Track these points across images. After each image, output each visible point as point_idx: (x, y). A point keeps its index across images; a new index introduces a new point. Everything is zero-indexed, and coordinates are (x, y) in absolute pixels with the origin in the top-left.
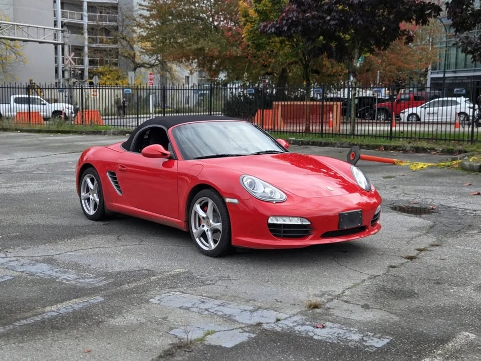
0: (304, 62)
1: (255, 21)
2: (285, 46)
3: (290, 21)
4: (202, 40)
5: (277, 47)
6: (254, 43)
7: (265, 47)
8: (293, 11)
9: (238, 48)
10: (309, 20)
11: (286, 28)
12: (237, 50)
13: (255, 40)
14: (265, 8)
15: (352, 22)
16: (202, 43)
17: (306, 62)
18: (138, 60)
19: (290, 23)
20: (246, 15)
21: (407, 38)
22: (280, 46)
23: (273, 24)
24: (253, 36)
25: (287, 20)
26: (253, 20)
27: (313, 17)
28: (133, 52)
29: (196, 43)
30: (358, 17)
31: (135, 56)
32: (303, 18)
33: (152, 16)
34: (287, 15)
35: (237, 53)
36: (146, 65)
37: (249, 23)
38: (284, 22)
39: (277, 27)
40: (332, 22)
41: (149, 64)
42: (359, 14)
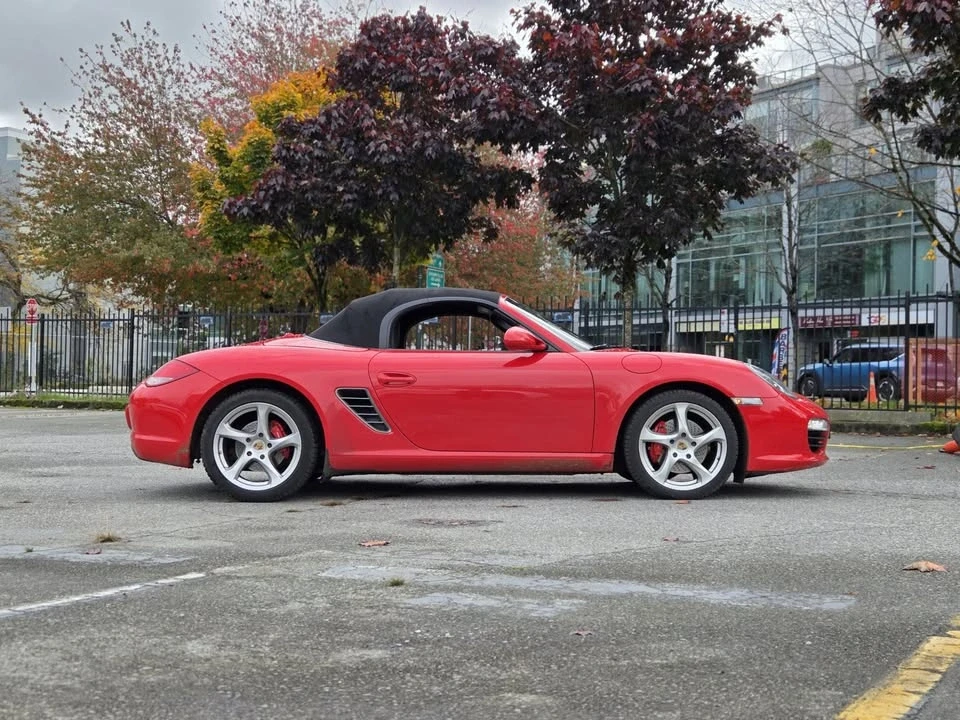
0: (316, 277)
1: (221, 198)
2: (279, 246)
3: (271, 192)
4: (139, 242)
5: (263, 246)
6: (219, 237)
7: (241, 245)
8: (277, 174)
9: (212, 260)
10: (306, 191)
11: (266, 207)
12: (209, 262)
13: (220, 231)
14: (237, 175)
15: (381, 196)
16: (140, 248)
17: (319, 275)
18: (24, 290)
19: (271, 196)
20: (204, 187)
21: (486, 233)
22: (269, 246)
23: (246, 200)
24: (217, 226)
25: (267, 191)
26: (218, 197)
27: (314, 187)
28: (15, 274)
29: (128, 249)
30: (391, 189)
31: (20, 282)
32: (296, 189)
33: (42, 197)
34: (266, 183)
35: (209, 267)
36: (43, 300)
37: (209, 202)
38: (262, 194)
39: (253, 206)
40: (347, 197)
41: (47, 298)
42: (393, 183)
